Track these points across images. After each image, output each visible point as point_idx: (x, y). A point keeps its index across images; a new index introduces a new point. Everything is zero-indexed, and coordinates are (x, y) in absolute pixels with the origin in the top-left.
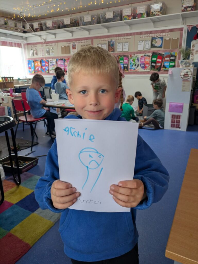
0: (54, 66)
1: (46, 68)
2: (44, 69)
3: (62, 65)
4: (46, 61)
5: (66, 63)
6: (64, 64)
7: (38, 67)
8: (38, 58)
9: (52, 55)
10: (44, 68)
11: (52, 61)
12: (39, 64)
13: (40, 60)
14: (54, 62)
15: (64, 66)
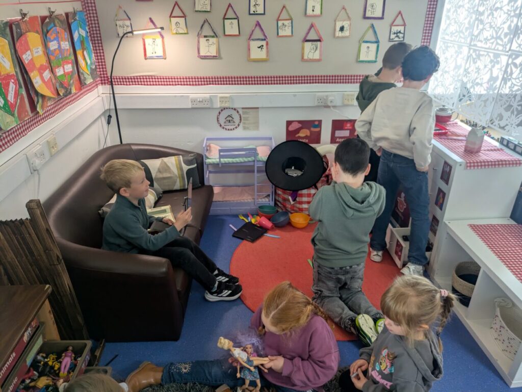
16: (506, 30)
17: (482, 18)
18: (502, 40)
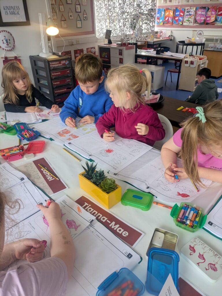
0: (190, 16)
1: (180, 18)
2: (177, 21)
3: (202, 15)
4: (181, 9)
5: (209, 13)
6: (206, 14)
7: (169, 17)
8: (171, 6)
9: (191, 3)
10: (177, 18)
11: (189, 10)
12: (172, 13)
13: (173, 9)
14: (191, 12)
15: (206, 16)
16: (120, 13)
17: (111, 10)
18: (119, 15)
